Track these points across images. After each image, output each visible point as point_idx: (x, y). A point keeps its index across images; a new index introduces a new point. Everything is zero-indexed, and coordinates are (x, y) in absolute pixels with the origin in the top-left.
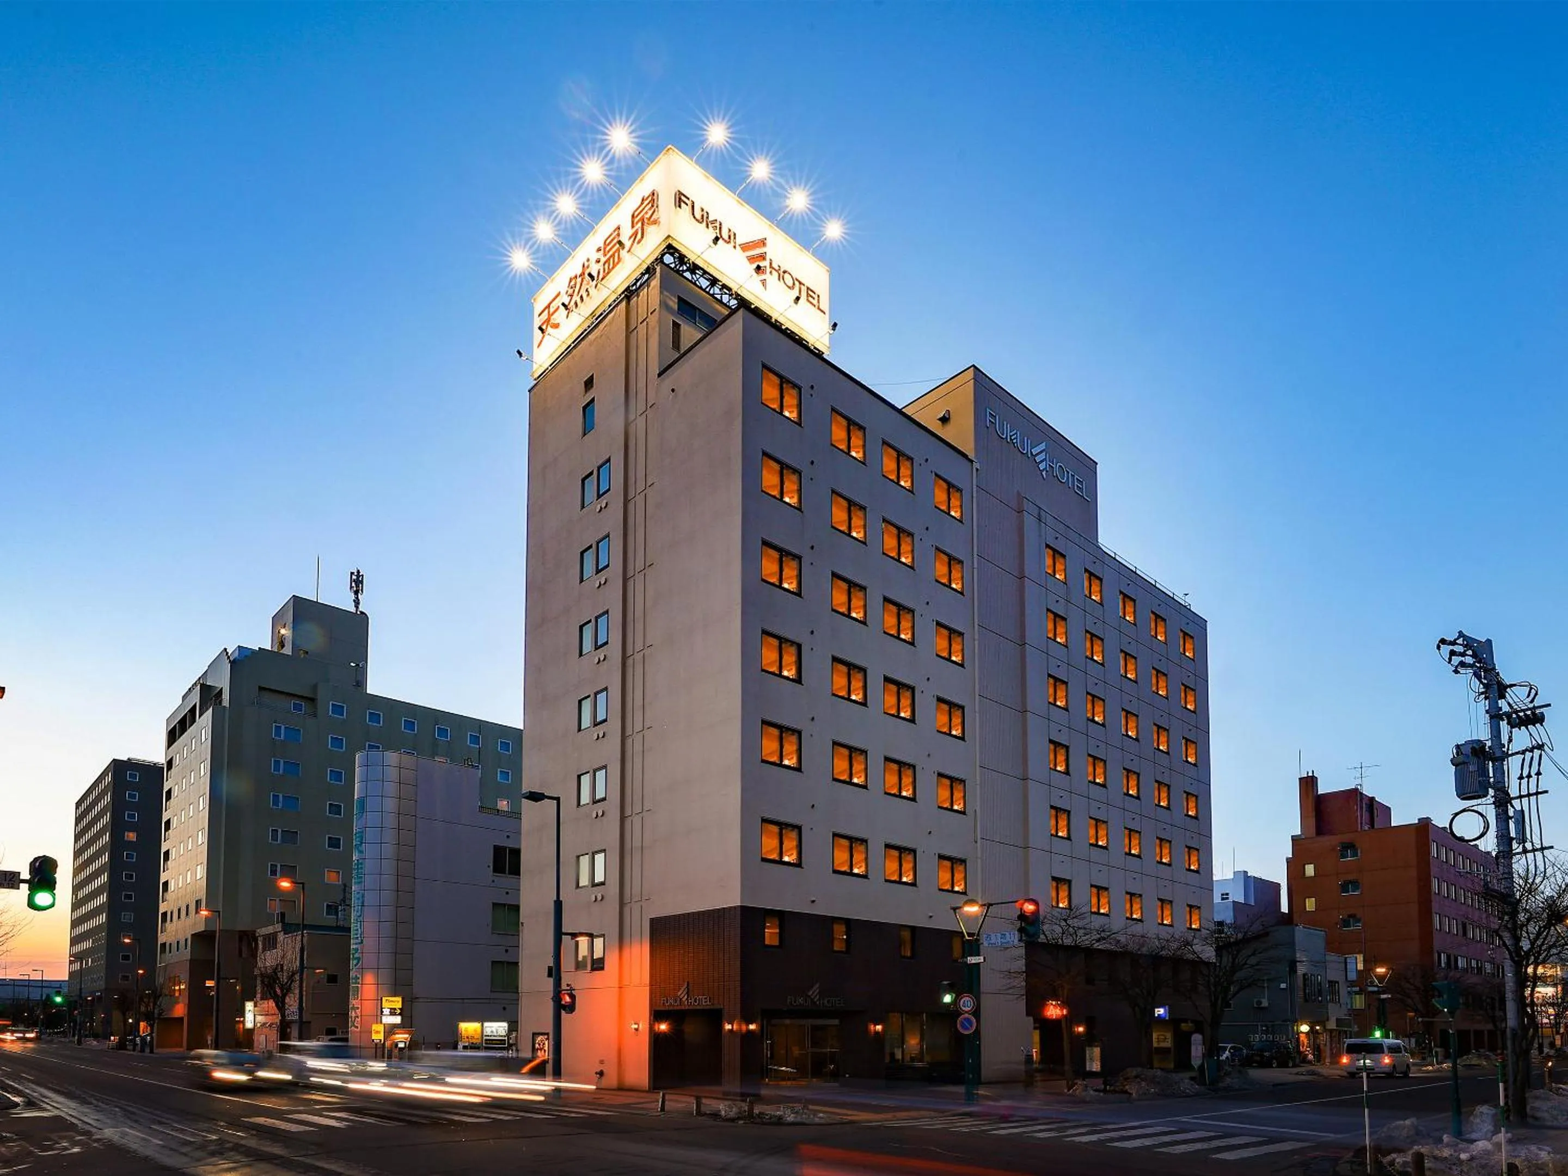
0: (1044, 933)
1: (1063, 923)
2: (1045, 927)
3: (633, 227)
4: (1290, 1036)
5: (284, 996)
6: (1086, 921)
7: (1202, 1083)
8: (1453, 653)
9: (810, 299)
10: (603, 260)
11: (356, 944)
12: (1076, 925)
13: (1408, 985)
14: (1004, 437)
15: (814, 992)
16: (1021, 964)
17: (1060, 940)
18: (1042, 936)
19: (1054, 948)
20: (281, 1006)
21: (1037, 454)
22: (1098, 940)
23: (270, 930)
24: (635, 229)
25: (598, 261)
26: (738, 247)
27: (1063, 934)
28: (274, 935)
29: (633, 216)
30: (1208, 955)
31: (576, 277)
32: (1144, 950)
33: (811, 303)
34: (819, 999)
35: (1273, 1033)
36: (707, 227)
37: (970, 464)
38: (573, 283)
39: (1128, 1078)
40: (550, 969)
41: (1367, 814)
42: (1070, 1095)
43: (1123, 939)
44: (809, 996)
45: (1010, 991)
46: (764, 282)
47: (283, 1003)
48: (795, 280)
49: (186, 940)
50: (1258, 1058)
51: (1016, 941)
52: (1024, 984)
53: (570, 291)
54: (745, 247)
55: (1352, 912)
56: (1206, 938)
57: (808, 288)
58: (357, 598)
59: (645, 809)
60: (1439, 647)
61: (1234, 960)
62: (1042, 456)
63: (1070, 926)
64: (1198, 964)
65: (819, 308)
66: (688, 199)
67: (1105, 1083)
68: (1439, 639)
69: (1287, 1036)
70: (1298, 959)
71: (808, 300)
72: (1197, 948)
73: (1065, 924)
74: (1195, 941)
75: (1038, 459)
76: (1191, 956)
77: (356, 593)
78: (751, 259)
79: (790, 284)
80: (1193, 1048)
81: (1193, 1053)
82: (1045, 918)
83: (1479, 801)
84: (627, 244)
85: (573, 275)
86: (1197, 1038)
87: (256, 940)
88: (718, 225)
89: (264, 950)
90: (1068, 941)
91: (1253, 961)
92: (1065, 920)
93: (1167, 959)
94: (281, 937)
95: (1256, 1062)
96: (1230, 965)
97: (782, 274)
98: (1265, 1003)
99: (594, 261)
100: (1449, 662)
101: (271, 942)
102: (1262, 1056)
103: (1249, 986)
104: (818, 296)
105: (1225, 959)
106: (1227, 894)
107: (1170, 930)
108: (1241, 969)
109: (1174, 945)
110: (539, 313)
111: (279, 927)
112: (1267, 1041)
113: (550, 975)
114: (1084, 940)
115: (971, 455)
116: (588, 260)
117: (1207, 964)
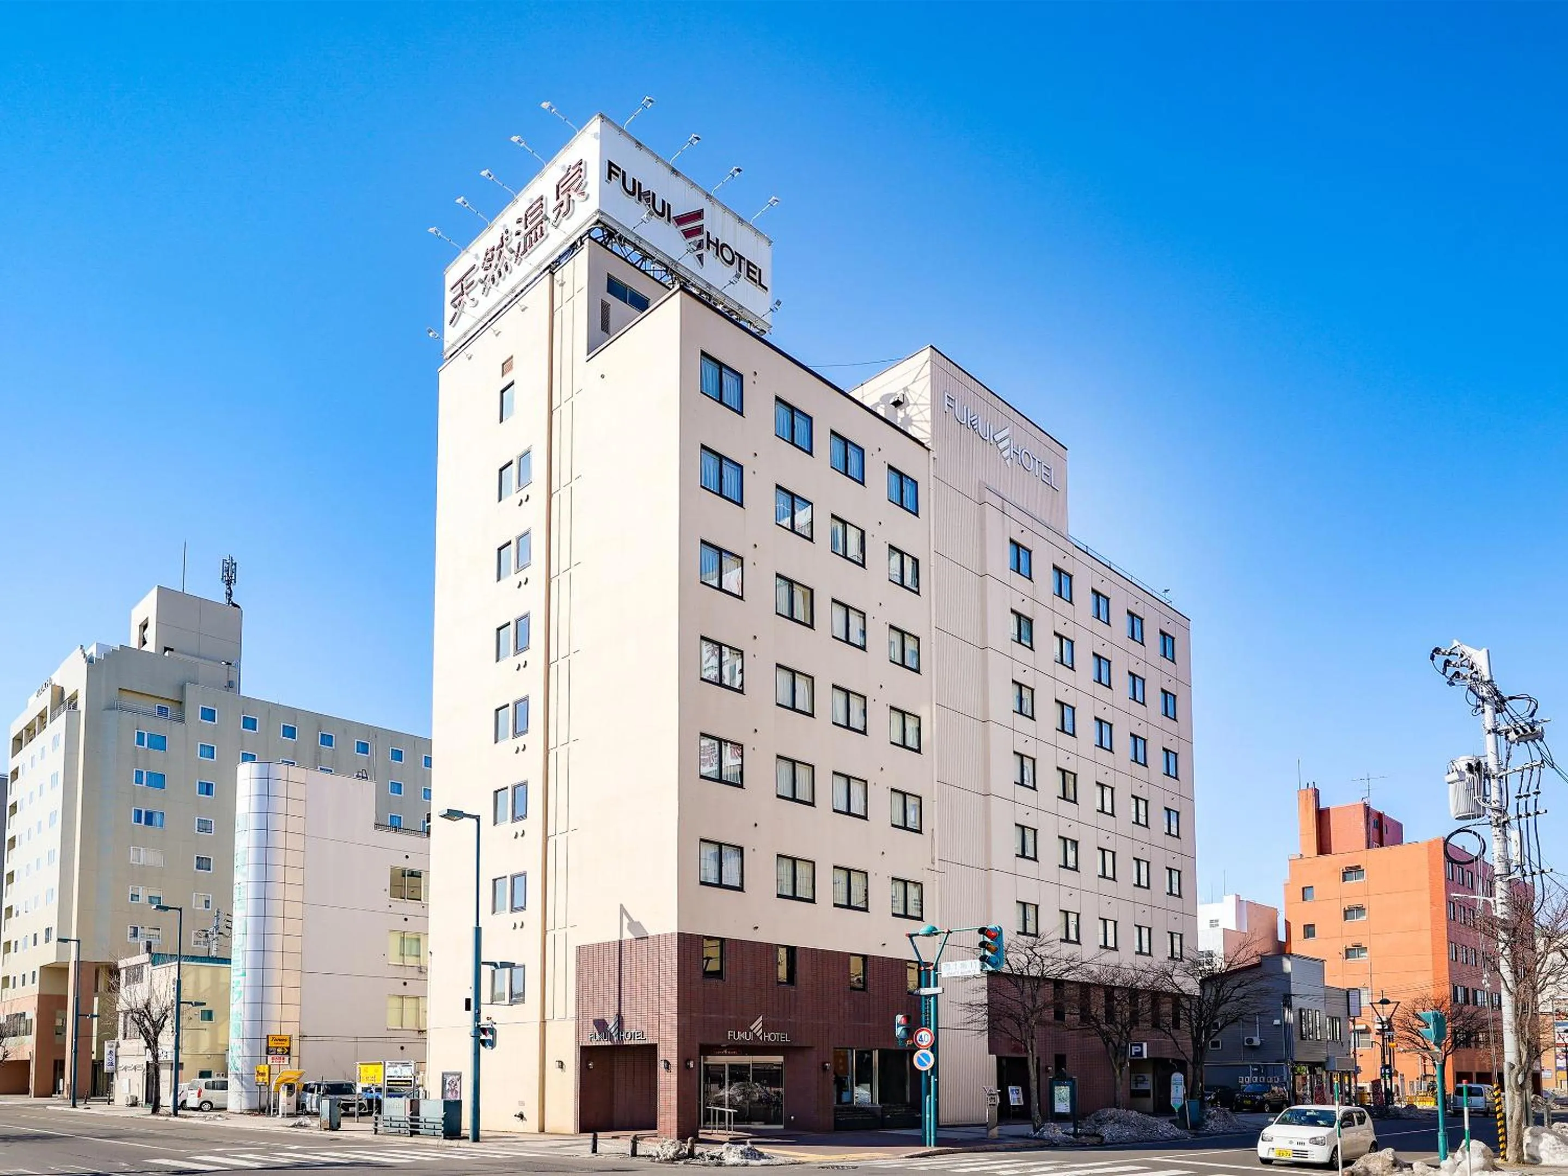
0: (1008, 963)
1: (1029, 952)
2: (1009, 956)
3: (558, 198)
4: (1285, 1078)
5: (157, 1034)
6: (1053, 950)
7: (1183, 1126)
8: (1447, 663)
9: (751, 274)
10: (524, 232)
11: (238, 976)
12: (1043, 954)
13: (1417, 1022)
14: (964, 422)
15: (757, 1026)
16: (983, 997)
17: (1025, 970)
18: (1006, 966)
19: (1018, 979)
20: (152, 1044)
21: (1001, 440)
22: (1068, 970)
23: (133, 961)
24: (560, 201)
25: (518, 234)
26: (672, 220)
27: (1029, 963)
28: (140, 967)
29: (558, 187)
30: (1189, 987)
31: (493, 250)
32: (1118, 982)
33: (752, 279)
34: (762, 1034)
35: (1266, 1074)
36: (640, 199)
37: (927, 451)
38: (489, 256)
39: (1101, 1120)
40: (468, 1001)
41: (1376, 831)
42: (1036, 1138)
43: (1095, 969)
44: (752, 1031)
45: (970, 1026)
46: (700, 257)
47: (156, 1042)
48: (734, 254)
49: (34, 973)
50: (1249, 1102)
51: (978, 972)
52: (986, 1017)
53: (487, 264)
54: (680, 220)
55: (1357, 941)
56: (1188, 969)
57: (749, 263)
58: (230, 588)
59: (571, 828)
60: (1432, 658)
61: (1218, 991)
62: (1006, 443)
63: (1036, 955)
64: (1177, 998)
65: (760, 284)
66: (619, 169)
67: (1075, 1127)
68: (1433, 649)
69: (1282, 1078)
70: (1293, 993)
71: (748, 276)
72: (1177, 980)
73: (1031, 953)
74: (1176, 972)
75: (1001, 446)
76: (1169, 988)
77: (229, 583)
78: (688, 234)
79: (729, 259)
80: (1173, 1087)
81: (1173, 1094)
82: (1009, 945)
83: (1477, 821)
84: (552, 216)
85: (490, 248)
86: (1177, 1077)
87: (118, 973)
88: (651, 196)
89: (128, 982)
90: (1034, 972)
91: (1239, 993)
92: (1031, 949)
93: (1145, 991)
94: (148, 969)
95: (1246, 1106)
96: (1213, 998)
97: (720, 247)
98: (1257, 1041)
99: (514, 233)
100: (1444, 674)
101: (136, 974)
102: (1254, 1100)
103: (1235, 1020)
104: (760, 270)
105: (1208, 991)
106: (1217, 921)
107: (1148, 959)
108: (1226, 1002)
109: (1151, 977)
110: (451, 286)
111: (144, 957)
112: (1259, 1083)
113: (468, 1008)
114: (1053, 971)
115: (929, 445)
116: (507, 232)
117: (1189, 997)
